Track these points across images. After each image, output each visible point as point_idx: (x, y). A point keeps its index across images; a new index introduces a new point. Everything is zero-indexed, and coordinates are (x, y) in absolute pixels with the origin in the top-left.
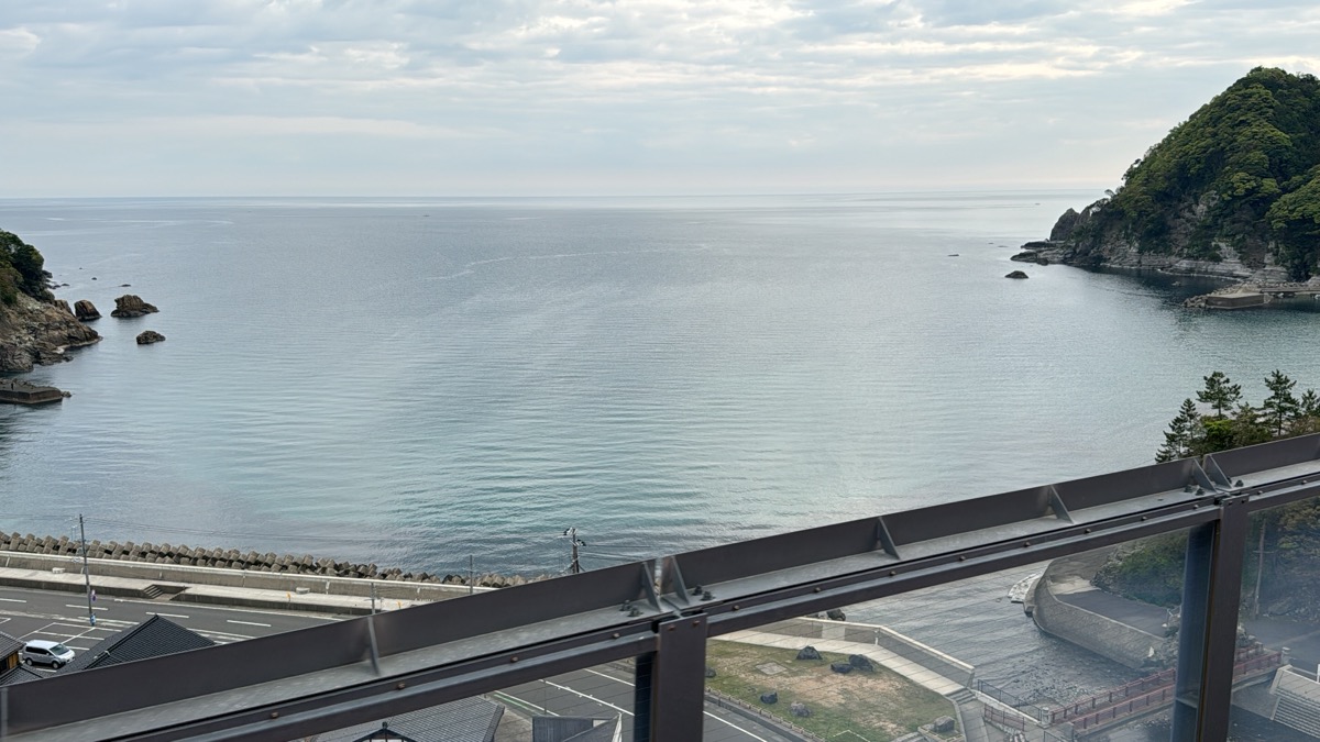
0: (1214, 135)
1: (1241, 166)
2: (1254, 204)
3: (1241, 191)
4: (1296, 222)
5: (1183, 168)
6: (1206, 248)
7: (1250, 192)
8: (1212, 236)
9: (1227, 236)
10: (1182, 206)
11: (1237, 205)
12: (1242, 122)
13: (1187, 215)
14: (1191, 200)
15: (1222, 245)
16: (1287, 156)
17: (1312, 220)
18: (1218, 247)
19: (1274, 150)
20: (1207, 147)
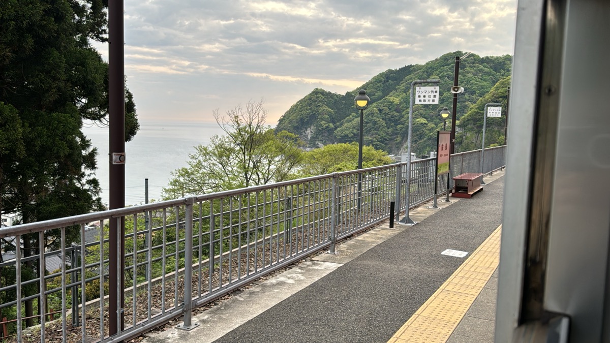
0: (311, 109)
1: (323, 119)
2: (328, 131)
3: (324, 127)
4: (343, 136)
5: (302, 119)
6: (314, 144)
7: (327, 127)
8: (316, 141)
9: (321, 140)
10: (302, 131)
11: (324, 131)
12: (319, 105)
13: (304, 134)
14: (304, 129)
15: (319, 143)
16: (334, 117)
17: (348, 136)
18: (318, 144)
19: (330, 115)
20: (310, 113)
